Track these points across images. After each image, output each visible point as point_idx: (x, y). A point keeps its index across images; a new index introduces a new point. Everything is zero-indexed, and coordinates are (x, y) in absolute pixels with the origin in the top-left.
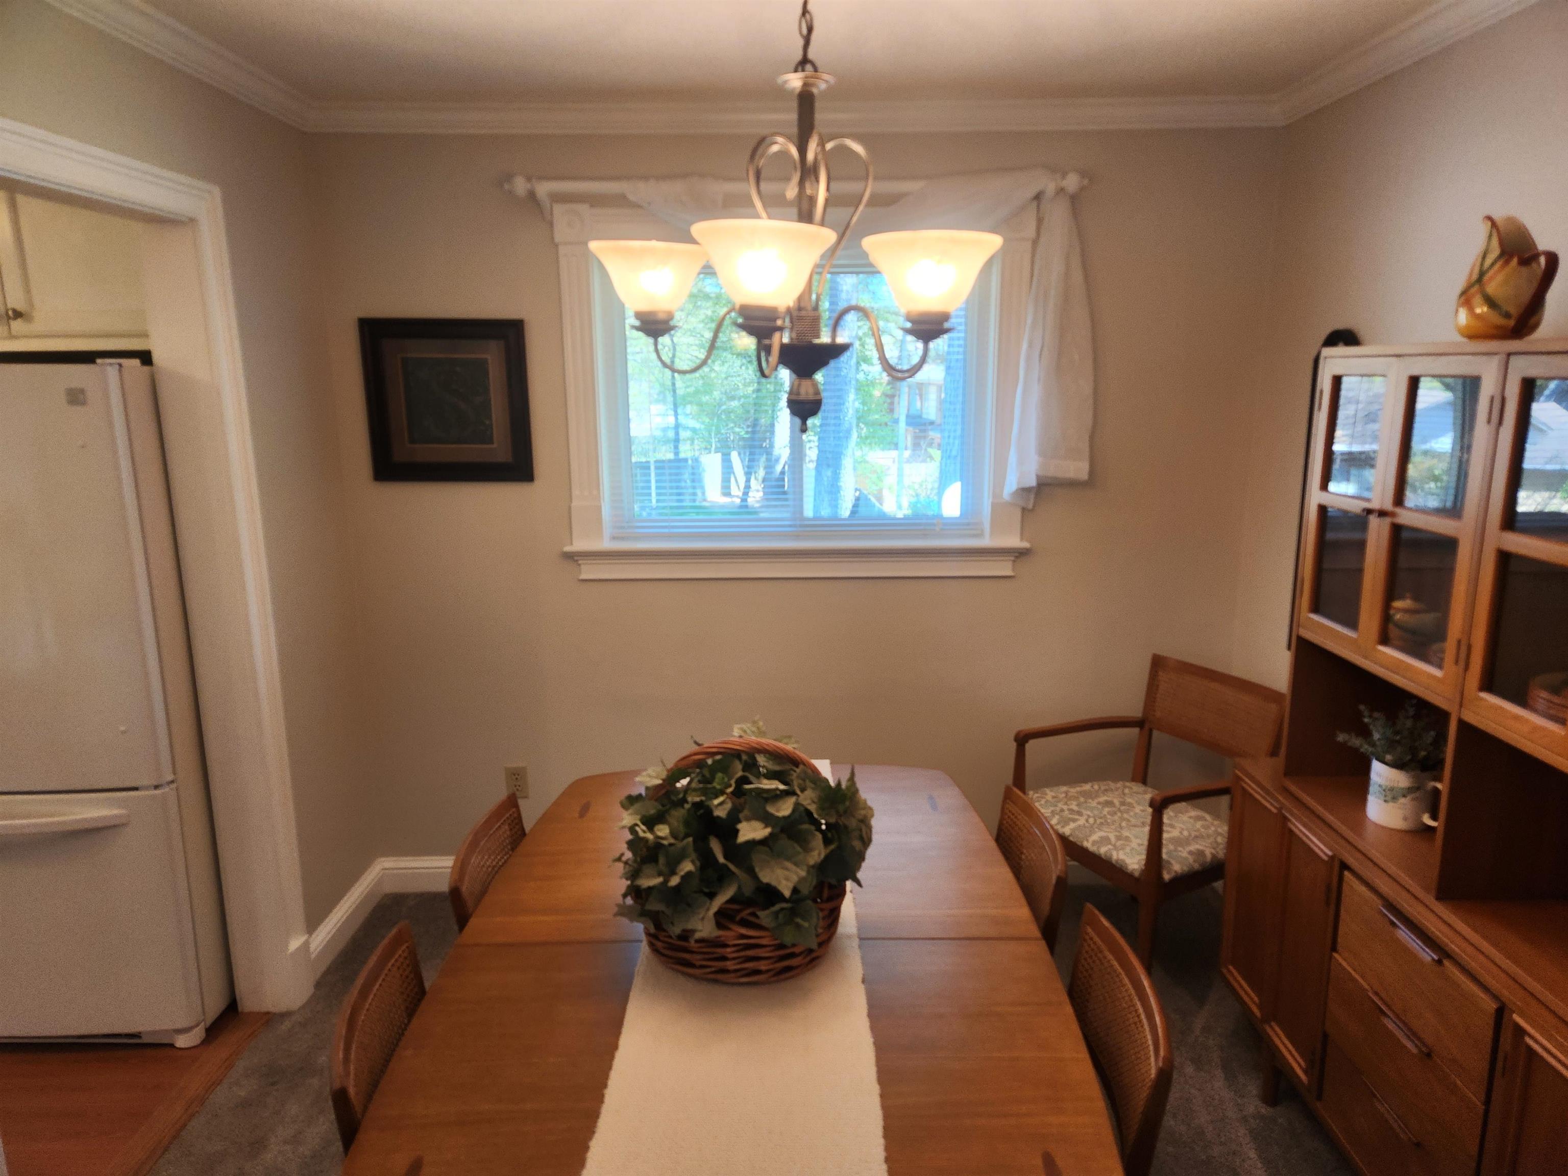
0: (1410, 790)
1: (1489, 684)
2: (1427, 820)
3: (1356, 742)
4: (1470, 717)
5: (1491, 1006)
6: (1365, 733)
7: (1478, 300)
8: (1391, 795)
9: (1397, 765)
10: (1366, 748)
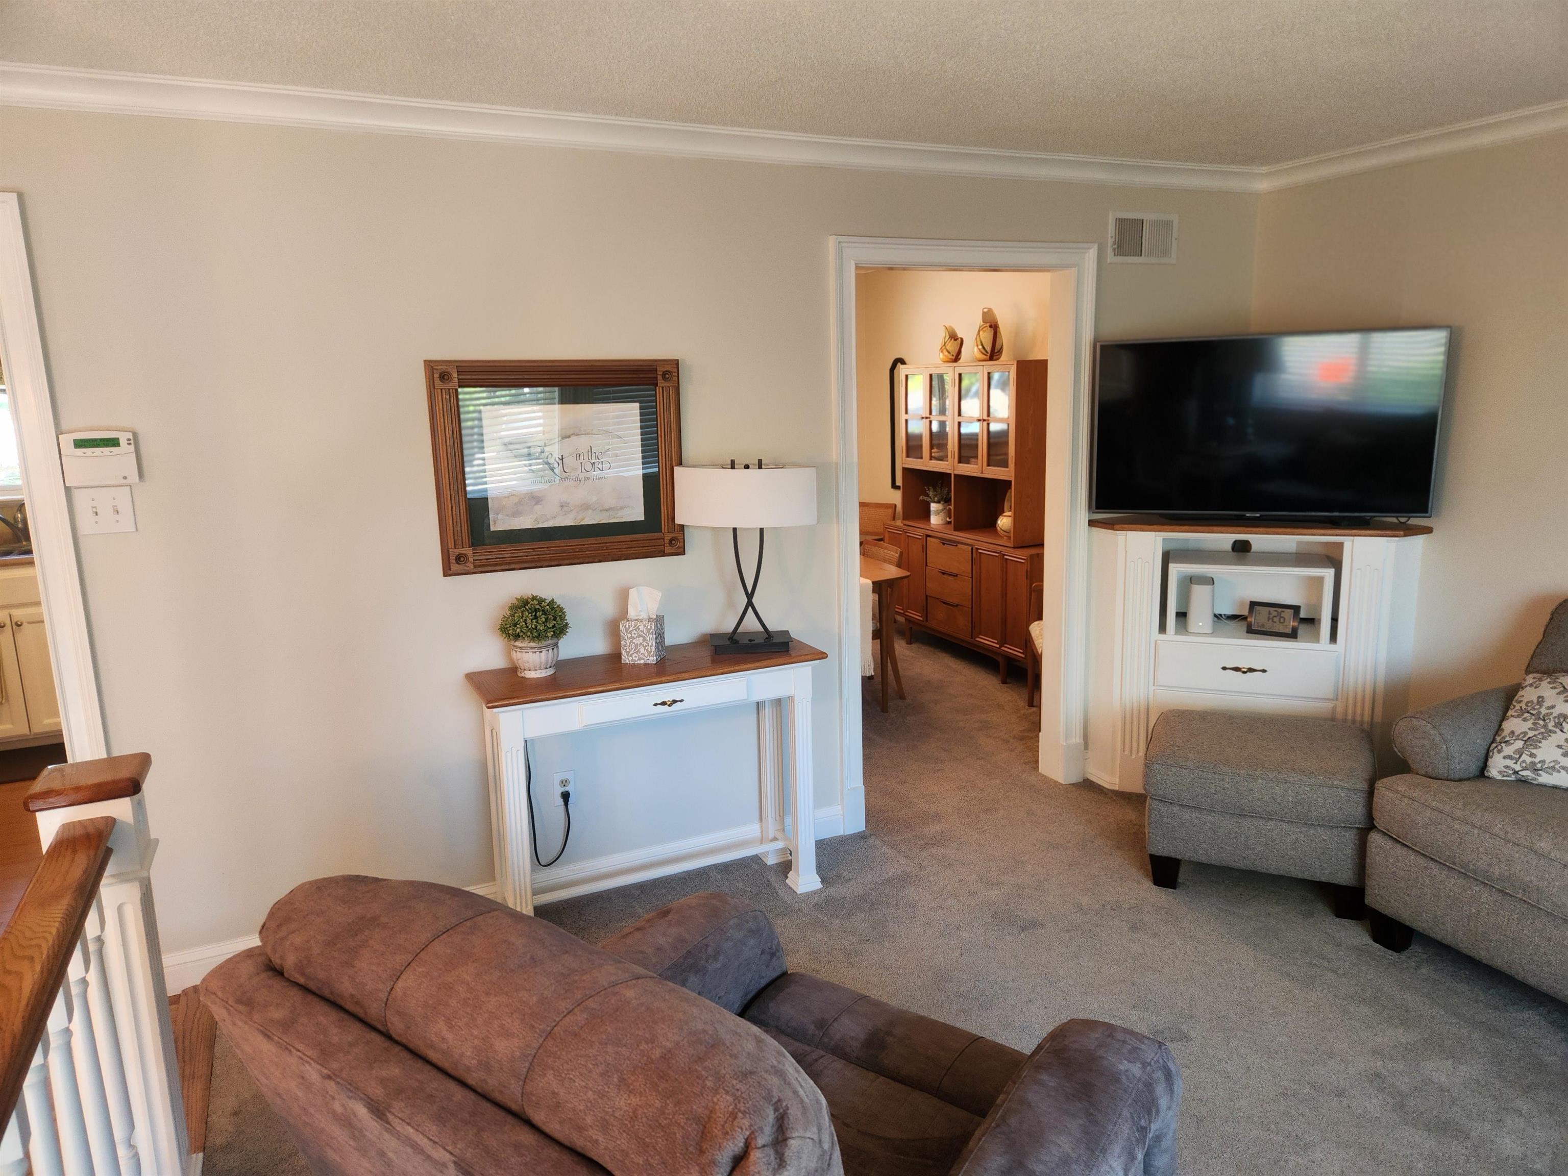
0: (943, 510)
1: (960, 462)
2: (948, 520)
3: (926, 498)
4: (956, 472)
5: (970, 548)
6: (927, 495)
7: (945, 351)
8: (937, 513)
9: (938, 502)
10: (929, 499)
